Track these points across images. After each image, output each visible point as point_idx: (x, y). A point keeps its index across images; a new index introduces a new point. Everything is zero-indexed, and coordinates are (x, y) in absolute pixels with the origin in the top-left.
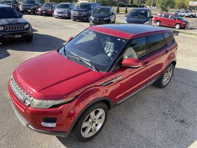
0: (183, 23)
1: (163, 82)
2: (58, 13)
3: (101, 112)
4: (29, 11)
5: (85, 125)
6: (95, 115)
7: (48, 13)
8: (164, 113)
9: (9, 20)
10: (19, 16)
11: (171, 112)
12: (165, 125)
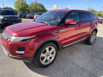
0: (100, 21)
1: (91, 41)
2: (36, 17)
3: (53, 49)
4: (22, 16)
5: (42, 55)
6: (49, 51)
7: (32, 17)
8: (92, 56)
9: (10, 15)
10: (16, 14)
11: (97, 55)
12: (93, 61)
